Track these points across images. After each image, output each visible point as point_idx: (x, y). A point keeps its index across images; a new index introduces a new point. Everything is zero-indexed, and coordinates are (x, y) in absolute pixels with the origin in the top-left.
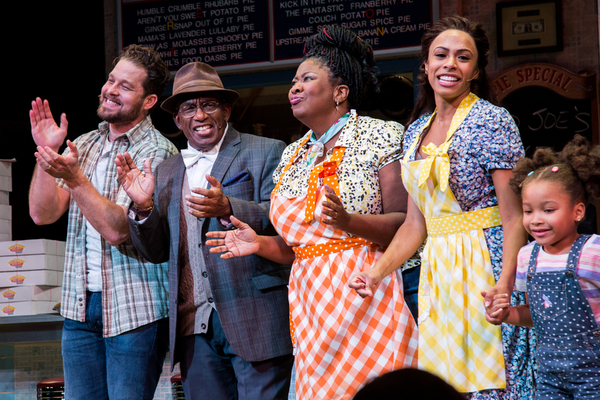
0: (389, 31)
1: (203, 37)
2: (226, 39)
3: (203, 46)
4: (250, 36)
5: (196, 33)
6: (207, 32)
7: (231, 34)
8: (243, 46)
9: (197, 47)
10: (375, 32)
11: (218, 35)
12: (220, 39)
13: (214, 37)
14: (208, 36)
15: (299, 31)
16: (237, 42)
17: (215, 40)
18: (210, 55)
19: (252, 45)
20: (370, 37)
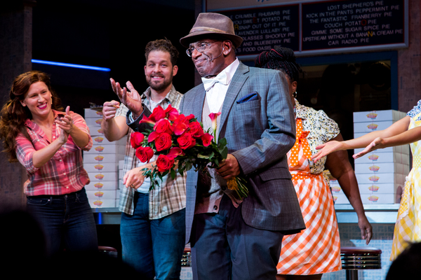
0: (376, 33)
1: (257, 35)
2: (271, 36)
3: (257, 40)
4: (287, 35)
5: (253, 32)
6: (260, 32)
7: (275, 33)
8: (282, 41)
9: (253, 41)
10: (367, 34)
11: (266, 34)
12: (267, 37)
13: (264, 35)
14: (260, 34)
15: (318, 33)
16: (278, 39)
17: (264, 37)
18: (260, 46)
19: (288, 41)
20: (364, 37)
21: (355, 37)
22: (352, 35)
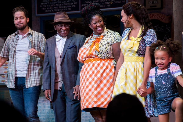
0: (113, 2)
1: (60, 3)
2: (67, 4)
3: (60, 6)
4: (74, 3)
5: (58, 2)
6: (61, 2)
7: (68, 3)
8: (72, 6)
9: (58, 6)
10: (109, 3)
11: (64, 3)
12: (65, 4)
13: (63, 3)
14: (61, 3)
15: (87, 2)
16: (70, 5)
17: (63, 4)
18: (62, 9)
19: (74, 6)
20: (108, 4)
21: (104, 4)
22: (103, 3)
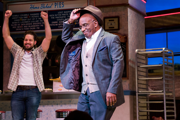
0: (77, 23)
2: (35, 24)
3: (29, 25)
4: (42, 23)
5: (28, 22)
6: (31, 22)
7: (37, 22)
8: (40, 26)
12: (34, 24)
13: (32, 23)
14: (31, 23)
15: (54, 22)
16: (38, 25)
17: (32, 24)
18: (31, 27)
